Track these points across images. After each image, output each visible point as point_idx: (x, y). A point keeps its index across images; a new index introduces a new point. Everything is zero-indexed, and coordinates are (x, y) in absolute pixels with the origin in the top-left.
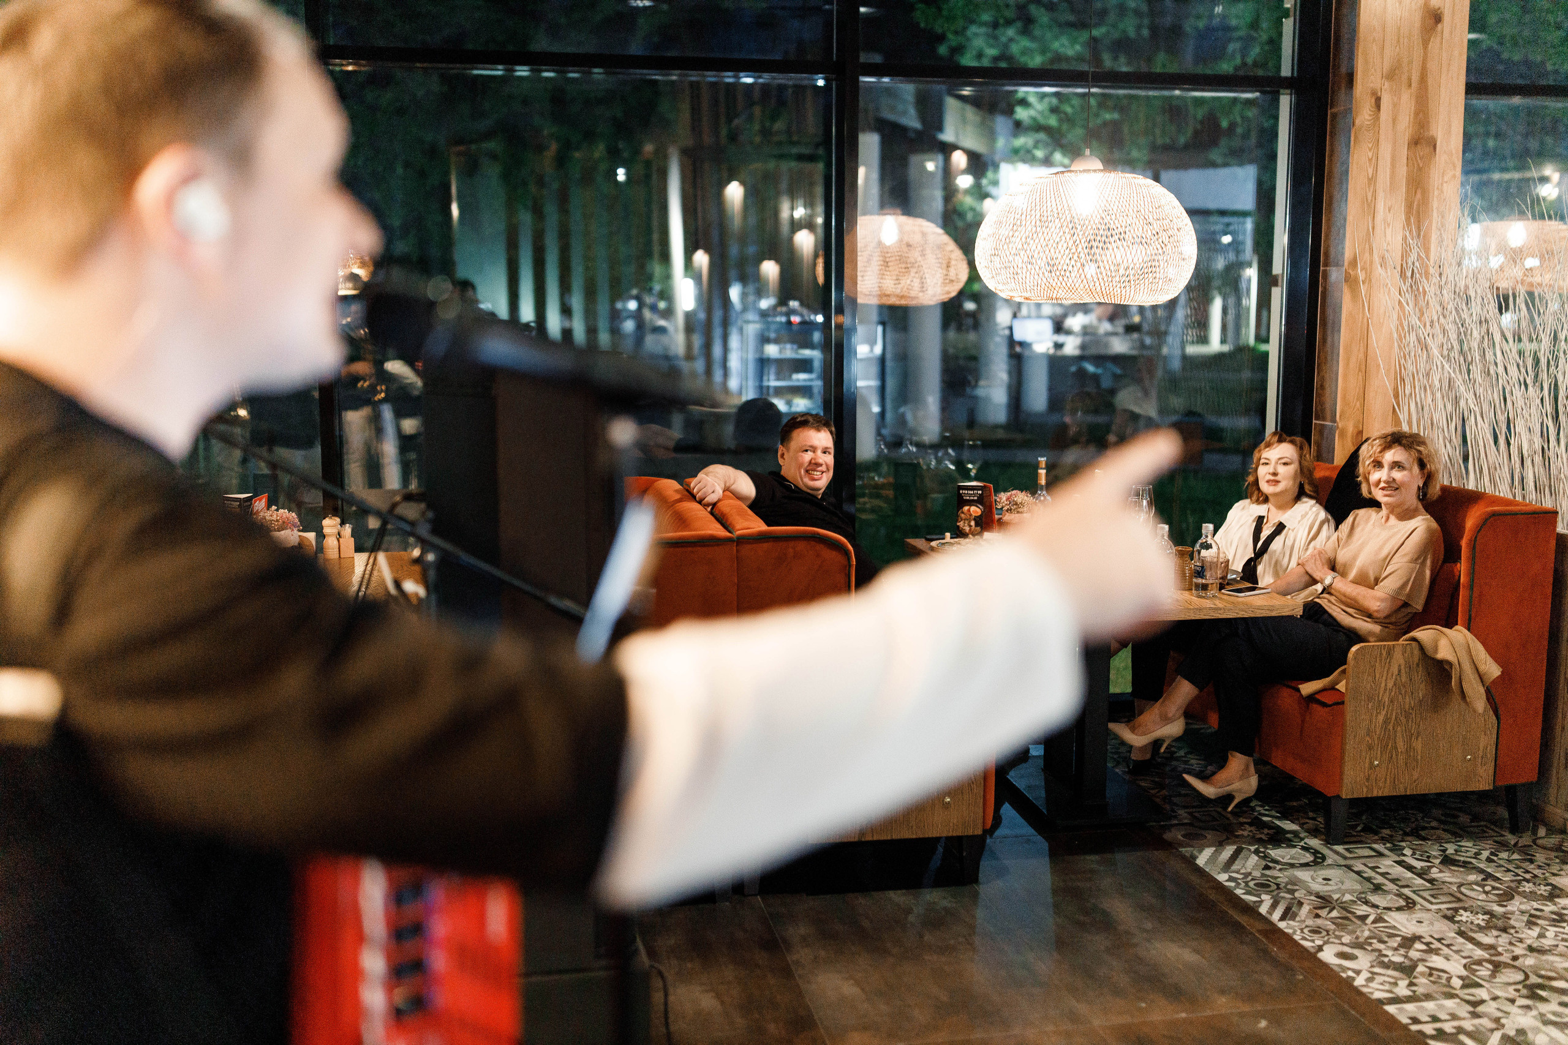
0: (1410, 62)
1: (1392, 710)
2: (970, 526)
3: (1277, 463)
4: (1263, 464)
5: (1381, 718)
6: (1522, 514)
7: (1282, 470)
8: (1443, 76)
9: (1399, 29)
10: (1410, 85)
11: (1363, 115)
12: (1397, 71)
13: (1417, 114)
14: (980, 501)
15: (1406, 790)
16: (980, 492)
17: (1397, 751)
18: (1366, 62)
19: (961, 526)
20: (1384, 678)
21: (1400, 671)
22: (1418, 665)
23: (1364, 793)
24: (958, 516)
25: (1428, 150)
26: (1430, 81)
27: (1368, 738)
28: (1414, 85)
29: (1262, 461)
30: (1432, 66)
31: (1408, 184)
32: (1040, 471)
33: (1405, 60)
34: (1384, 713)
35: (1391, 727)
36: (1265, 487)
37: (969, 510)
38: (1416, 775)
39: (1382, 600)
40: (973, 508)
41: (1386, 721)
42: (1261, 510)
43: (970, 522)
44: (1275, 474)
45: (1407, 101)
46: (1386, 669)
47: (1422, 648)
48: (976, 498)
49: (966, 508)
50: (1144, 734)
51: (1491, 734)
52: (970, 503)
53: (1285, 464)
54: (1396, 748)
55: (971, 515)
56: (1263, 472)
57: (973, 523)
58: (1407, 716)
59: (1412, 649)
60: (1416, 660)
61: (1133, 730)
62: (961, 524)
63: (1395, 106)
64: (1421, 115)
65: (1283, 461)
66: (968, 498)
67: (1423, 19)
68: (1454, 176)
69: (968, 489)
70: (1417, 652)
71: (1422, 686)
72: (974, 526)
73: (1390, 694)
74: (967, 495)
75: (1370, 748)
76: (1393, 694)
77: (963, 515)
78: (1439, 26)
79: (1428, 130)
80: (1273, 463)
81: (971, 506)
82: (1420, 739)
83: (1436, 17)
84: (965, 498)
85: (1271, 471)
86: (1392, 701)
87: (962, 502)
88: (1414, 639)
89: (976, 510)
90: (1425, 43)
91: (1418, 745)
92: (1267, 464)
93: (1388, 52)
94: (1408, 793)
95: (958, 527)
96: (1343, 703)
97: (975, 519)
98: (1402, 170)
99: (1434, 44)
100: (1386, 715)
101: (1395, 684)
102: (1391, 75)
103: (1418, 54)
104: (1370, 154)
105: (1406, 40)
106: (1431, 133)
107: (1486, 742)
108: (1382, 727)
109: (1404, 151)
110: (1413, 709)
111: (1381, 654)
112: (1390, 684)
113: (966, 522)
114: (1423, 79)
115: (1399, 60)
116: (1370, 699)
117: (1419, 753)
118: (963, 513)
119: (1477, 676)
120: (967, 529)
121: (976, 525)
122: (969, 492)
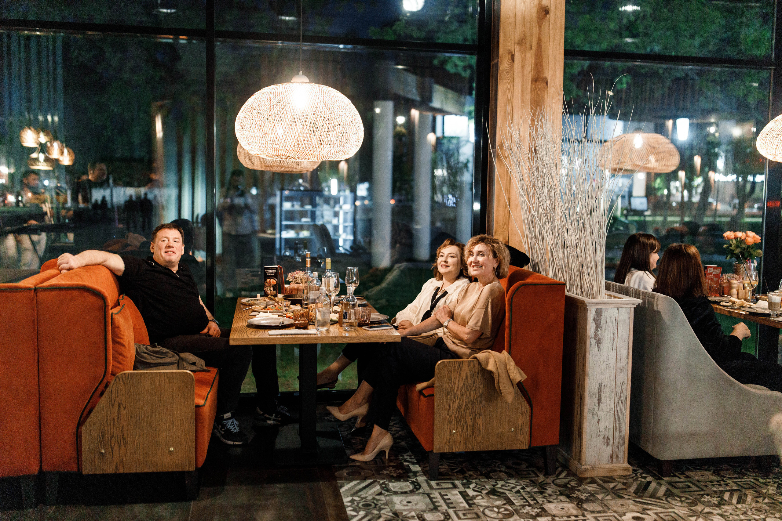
0: (531, 36)
1: (463, 401)
2: (271, 290)
3: (447, 256)
4: (441, 256)
5: (456, 405)
6: (543, 285)
7: (450, 260)
8: (551, 44)
9: (524, 17)
10: (531, 49)
11: (504, 65)
12: (523, 41)
13: (536, 65)
14: (275, 276)
15: (473, 448)
16: (275, 271)
17: (467, 425)
18: (505, 35)
19: (266, 291)
20: (457, 381)
21: (467, 377)
22: (478, 373)
23: (447, 450)
24: (264, 284)
25: (543, 85)
26: (543, 46)
27: (448, 417)
28: (534, 48)
29: (441, 254)
30: (544, 39)
31: (532, 103)
32: (307, 259)
33: (528, 35)
34: (457, 402)
35: (462, 410)
36: (441, 270)
37: (270, 281)
38: (479, 439)
39: (468, 334)
40: (272, 280)
41: (459, 407)
42: (439, 284)
44: (446, 262)
45: (530, 57)
46: (458, 375)
47: (480, 363)
48: (273, 275)
49: (268, 280)
50: (346, 413)
51: (526, 415)
52: (270, 277)
53: (452, 257)
54: (466, 423)
55: (271, 284)
56: (440, 260)
57: (272, 289)
58: (473, 403)
59: (474, 365)
60: (477, 370)
61: (340, 411)
62: (265, 289)
63: (523, 60)
64: (538, 65)
65: (451, 255)
67: (538, 12)
68: (559, 100)
70: (477, 365)
71: (481, 386)
73: (461, 390)
74: (269, 272)
75: (450, 422)
76: (463, 390)
77: (267, 284)
78: (548, 16)
79: (543, 74)
80: (446, 255)
82: (481, 417)
83: (545, 11)
84: (268, 274)
85: (444, 260)
86: (462, 395)
87: (266, 277)
88: (475, 358)
89: (273, 281)
90: (540, 26)
91: (480, 421)
92: (443, 256)
93: (518, 30)
94: (475, 450)
96: (433, 395)
97: (273, 287)
98: (528, 96)
99: (545, 25)
100: (459, 403)
101: (464, 385)
102: (521, 43)
103: (535, 31)
104: (509, 86)
105: (528, 24)
106: (544, 76)
107: (523, 420)
108: (457, 410)
109: (529, 85)
110: (476, 400)
111: (454, 366)
112: (461, 385)
113: (269, 288)
114: (539, 45)
115: (524, 35)
116: (449, 393)
117: (481, 425)
118: (267, 282)
119: (509, 381)
120: (269, 292)
121: (274, 290)
122: (270, 271)
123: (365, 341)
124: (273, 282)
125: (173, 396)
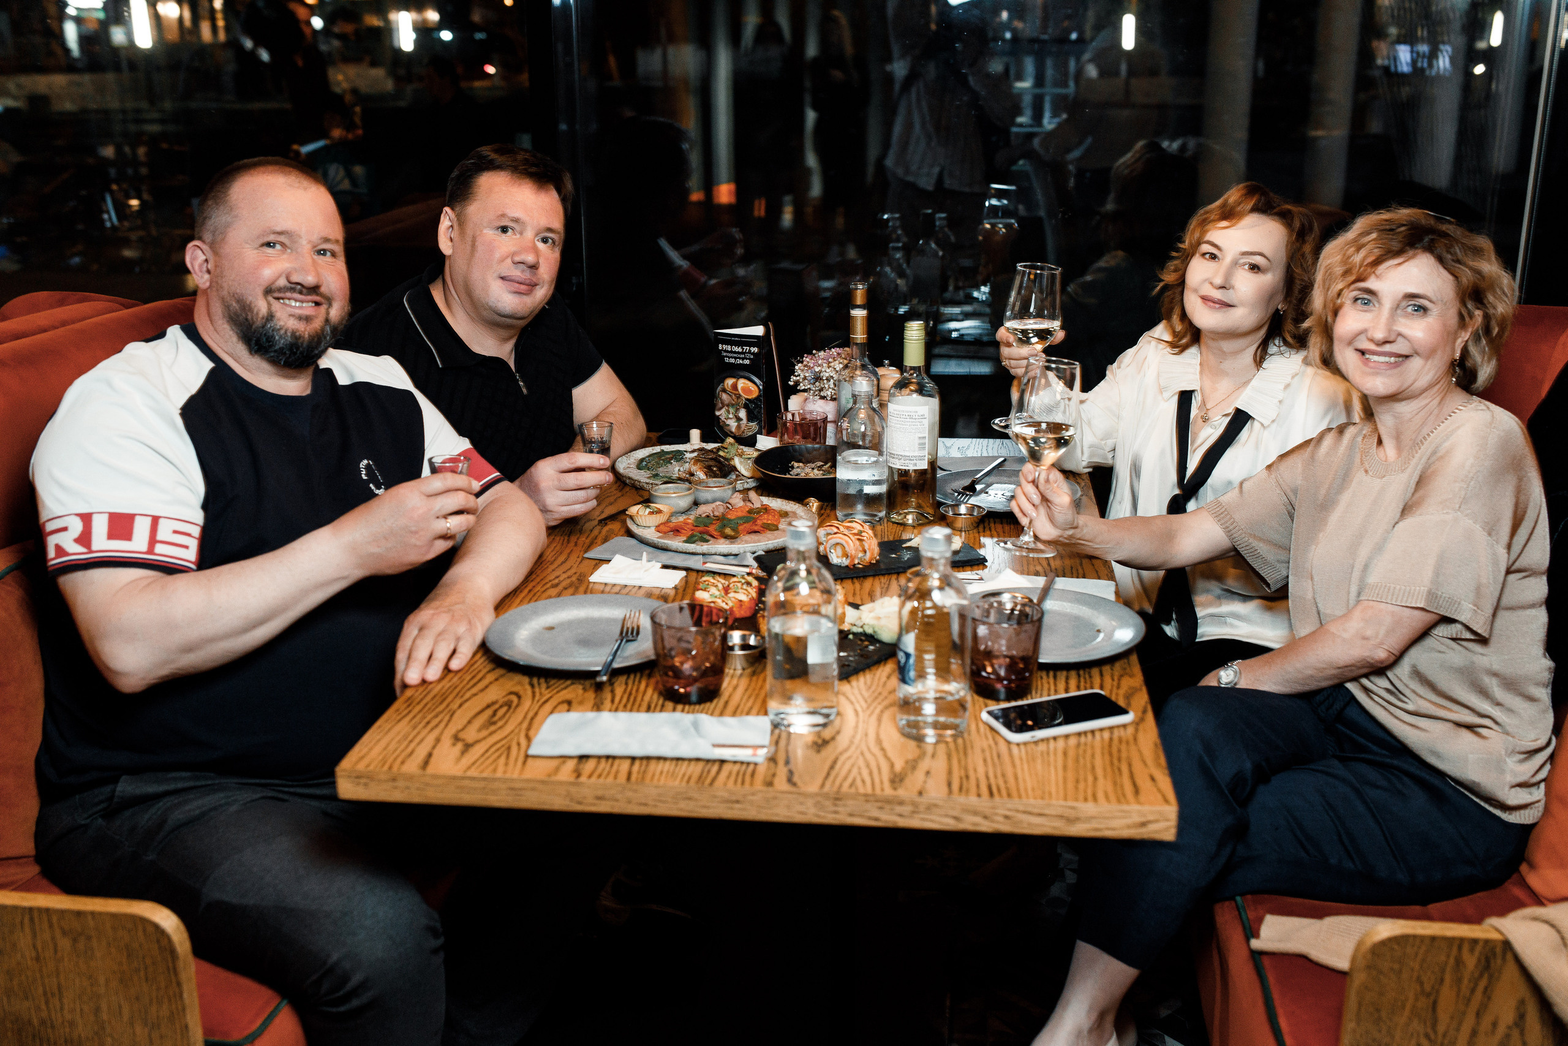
2: (739, 419)
3: (1235, 263)
4: (1204, 255)
7: (1245, 281)
14: (756, 368)
16: (755, 350)
19: (723, 418)
32: (855, 311)
36: (1201, 315)
37: (735, 387)
40: (742, 383)
42: (1190, 369)
43: (737, 410)
44: (1228, 288)
48: (747, 362)
49: (730, 382)
52: (736, 371)
53: (1254, 268)
55: (739, 396)
56: (1199, 272)
57: (743, 414)
65: (1252, 259)
66: (732, 361)
69: (732, 343)
72: (745, 421)
74: (732, 354)
77: (724, 396)
80: (1228, 258)
81: (739, 377)
84: (727, 360)
85: (1218, 276)
89: (748, 387)
92: (1213, 257)
95: (718, 418)
97: (746, 406)
113: (732, 410)
118: (724, 390)
120: (733, 424)
121: (750, 418)
122: (736, 349)
123: (985, 827)
124: (746, 390)
125: (97, 1010)
